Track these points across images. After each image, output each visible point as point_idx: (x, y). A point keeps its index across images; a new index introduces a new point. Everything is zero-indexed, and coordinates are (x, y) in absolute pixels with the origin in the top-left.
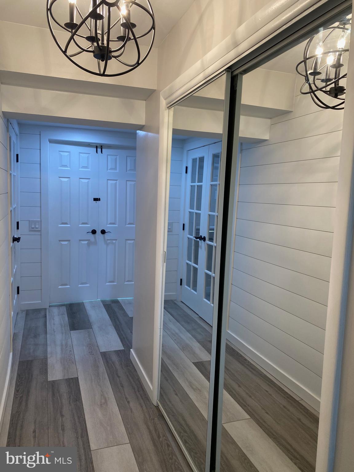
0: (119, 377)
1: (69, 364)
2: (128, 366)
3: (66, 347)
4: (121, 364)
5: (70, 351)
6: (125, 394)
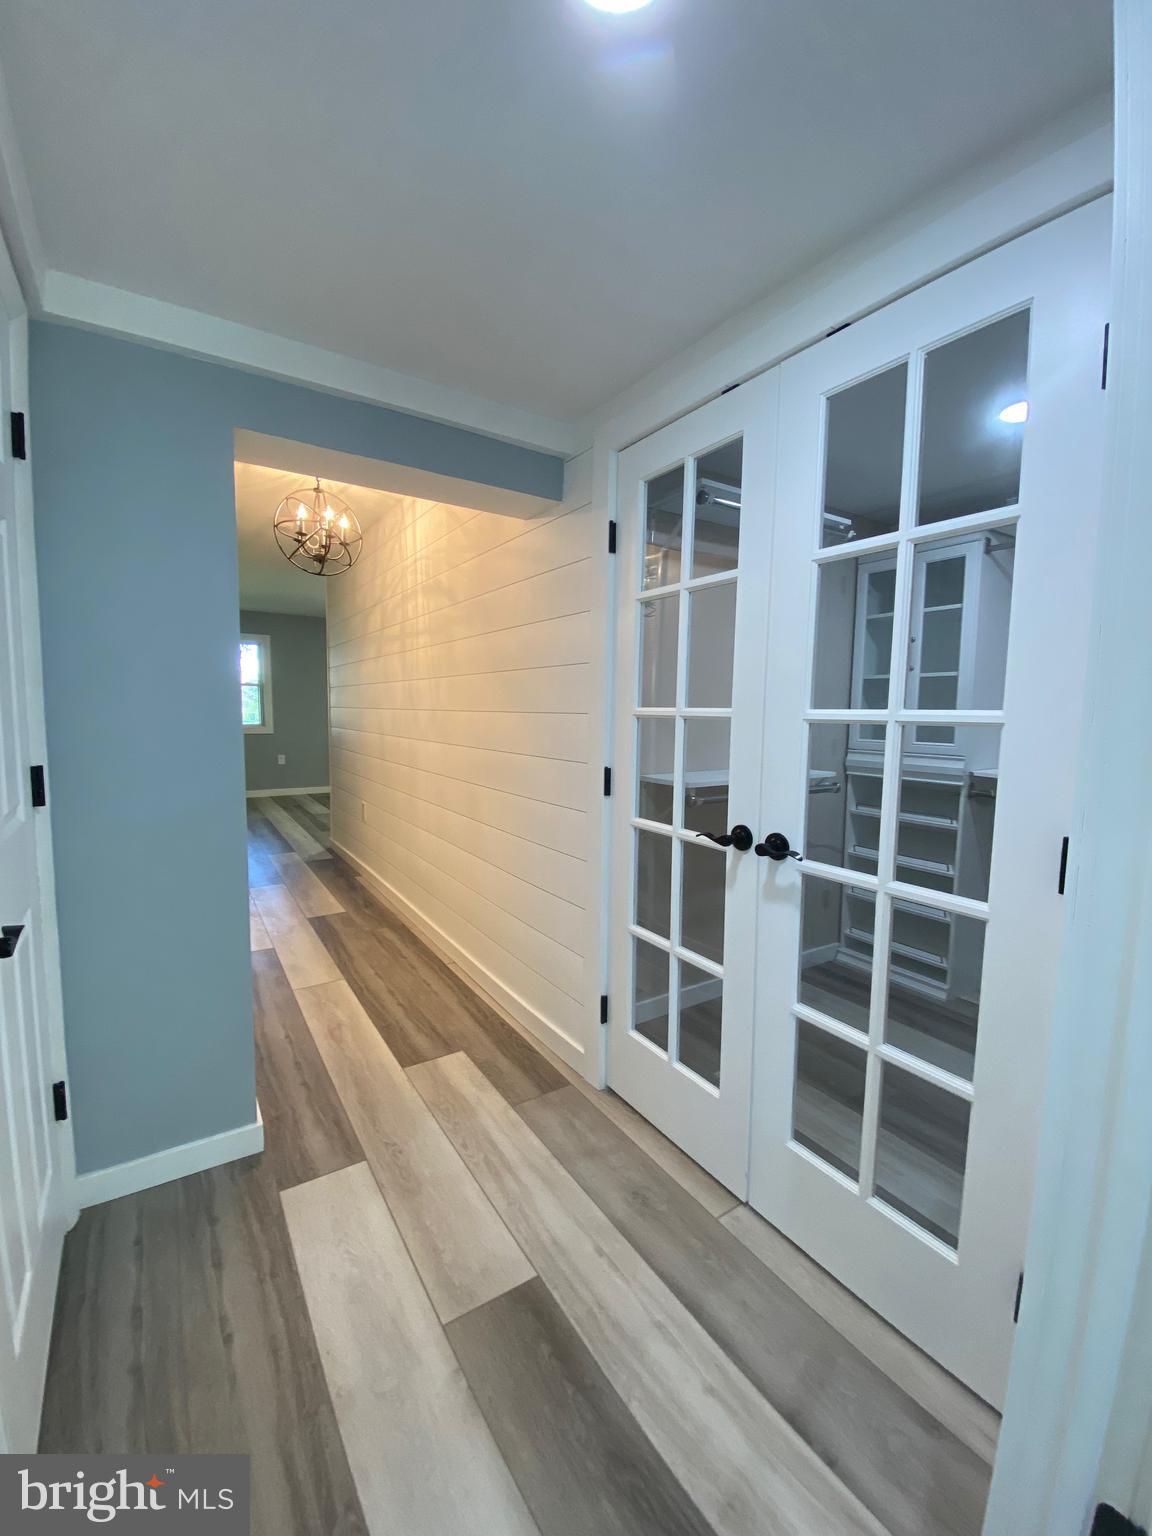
0: (305, 1084)
1: (442, 1099)
2: (277, 1118)
3: (486, 1157)
4: (296, 1122)
5: (465, 1146)
6: (293, 1048)
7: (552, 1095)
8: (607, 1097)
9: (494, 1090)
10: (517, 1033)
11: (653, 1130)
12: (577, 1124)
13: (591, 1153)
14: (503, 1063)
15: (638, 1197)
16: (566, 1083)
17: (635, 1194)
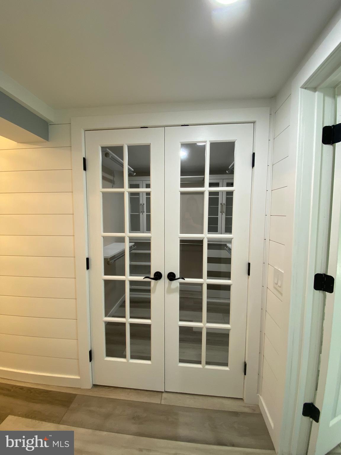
7: (73, 406)
8: (96, 389)
9: (44, 422)
10: (33, 388)
11: (122, 390)
12: (92, 408)
13: (107, 416)
14: (37, 407)
15: (135, 418)
16: (75, 395)
17: (134, 418)
